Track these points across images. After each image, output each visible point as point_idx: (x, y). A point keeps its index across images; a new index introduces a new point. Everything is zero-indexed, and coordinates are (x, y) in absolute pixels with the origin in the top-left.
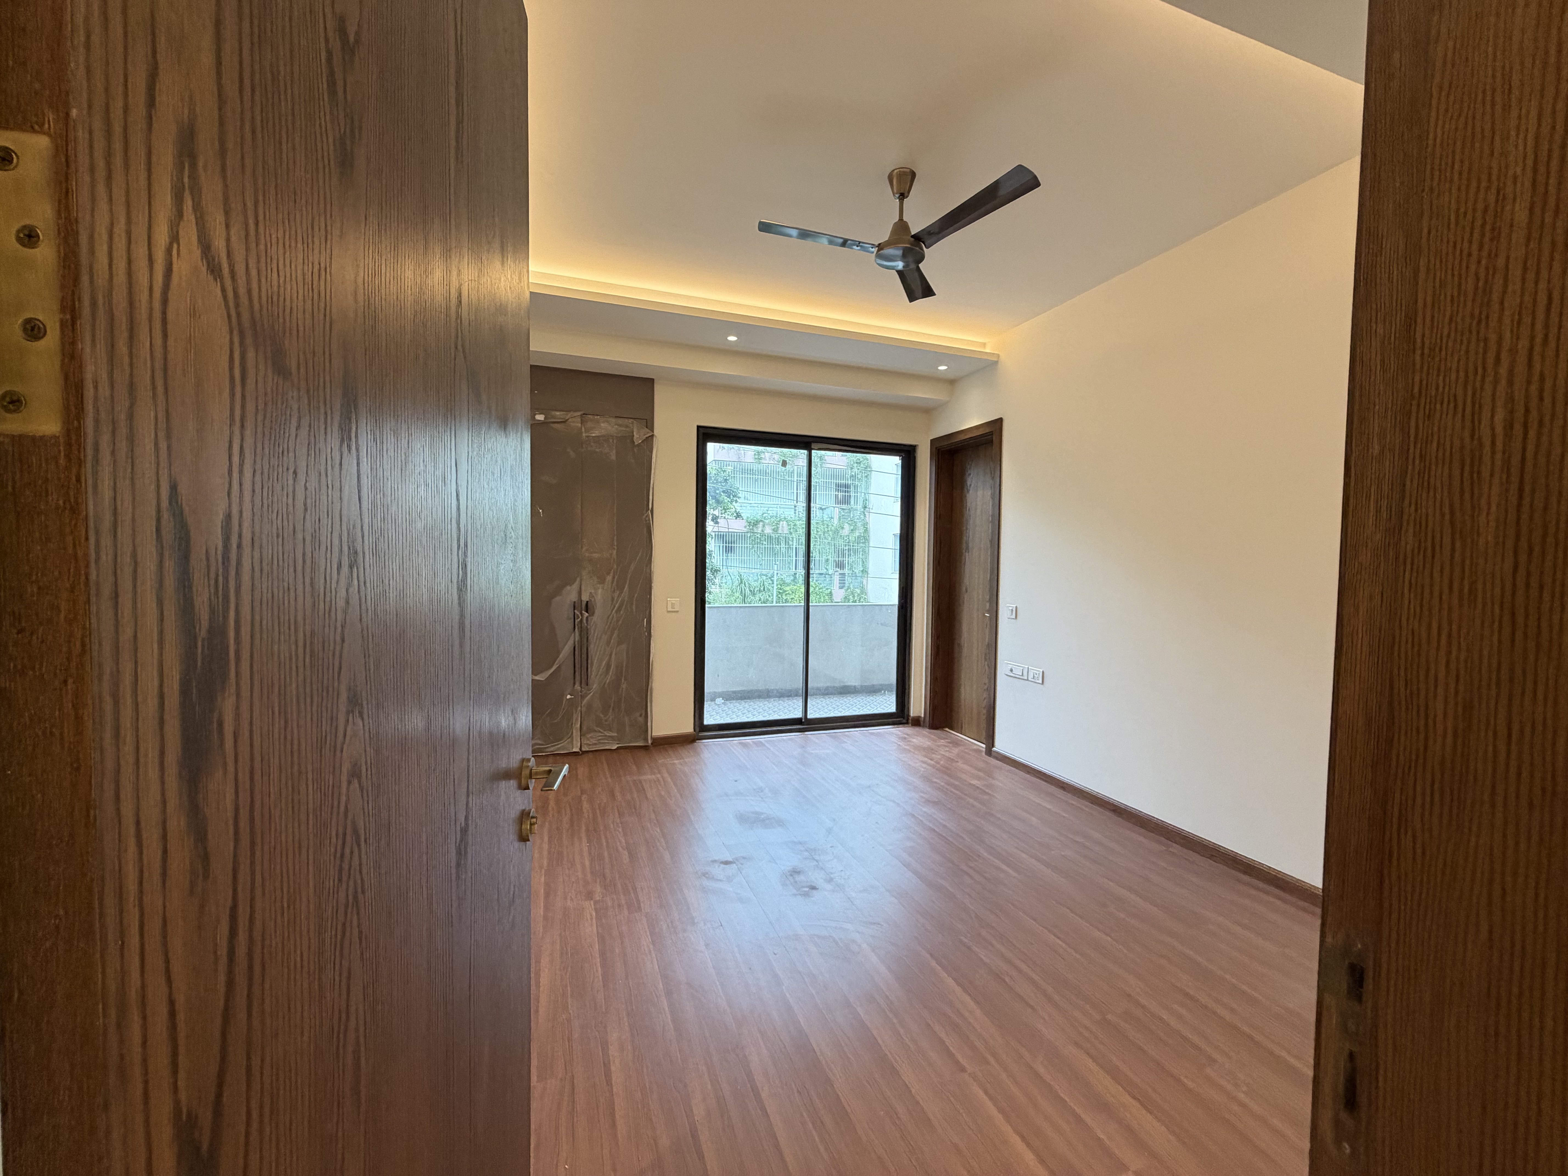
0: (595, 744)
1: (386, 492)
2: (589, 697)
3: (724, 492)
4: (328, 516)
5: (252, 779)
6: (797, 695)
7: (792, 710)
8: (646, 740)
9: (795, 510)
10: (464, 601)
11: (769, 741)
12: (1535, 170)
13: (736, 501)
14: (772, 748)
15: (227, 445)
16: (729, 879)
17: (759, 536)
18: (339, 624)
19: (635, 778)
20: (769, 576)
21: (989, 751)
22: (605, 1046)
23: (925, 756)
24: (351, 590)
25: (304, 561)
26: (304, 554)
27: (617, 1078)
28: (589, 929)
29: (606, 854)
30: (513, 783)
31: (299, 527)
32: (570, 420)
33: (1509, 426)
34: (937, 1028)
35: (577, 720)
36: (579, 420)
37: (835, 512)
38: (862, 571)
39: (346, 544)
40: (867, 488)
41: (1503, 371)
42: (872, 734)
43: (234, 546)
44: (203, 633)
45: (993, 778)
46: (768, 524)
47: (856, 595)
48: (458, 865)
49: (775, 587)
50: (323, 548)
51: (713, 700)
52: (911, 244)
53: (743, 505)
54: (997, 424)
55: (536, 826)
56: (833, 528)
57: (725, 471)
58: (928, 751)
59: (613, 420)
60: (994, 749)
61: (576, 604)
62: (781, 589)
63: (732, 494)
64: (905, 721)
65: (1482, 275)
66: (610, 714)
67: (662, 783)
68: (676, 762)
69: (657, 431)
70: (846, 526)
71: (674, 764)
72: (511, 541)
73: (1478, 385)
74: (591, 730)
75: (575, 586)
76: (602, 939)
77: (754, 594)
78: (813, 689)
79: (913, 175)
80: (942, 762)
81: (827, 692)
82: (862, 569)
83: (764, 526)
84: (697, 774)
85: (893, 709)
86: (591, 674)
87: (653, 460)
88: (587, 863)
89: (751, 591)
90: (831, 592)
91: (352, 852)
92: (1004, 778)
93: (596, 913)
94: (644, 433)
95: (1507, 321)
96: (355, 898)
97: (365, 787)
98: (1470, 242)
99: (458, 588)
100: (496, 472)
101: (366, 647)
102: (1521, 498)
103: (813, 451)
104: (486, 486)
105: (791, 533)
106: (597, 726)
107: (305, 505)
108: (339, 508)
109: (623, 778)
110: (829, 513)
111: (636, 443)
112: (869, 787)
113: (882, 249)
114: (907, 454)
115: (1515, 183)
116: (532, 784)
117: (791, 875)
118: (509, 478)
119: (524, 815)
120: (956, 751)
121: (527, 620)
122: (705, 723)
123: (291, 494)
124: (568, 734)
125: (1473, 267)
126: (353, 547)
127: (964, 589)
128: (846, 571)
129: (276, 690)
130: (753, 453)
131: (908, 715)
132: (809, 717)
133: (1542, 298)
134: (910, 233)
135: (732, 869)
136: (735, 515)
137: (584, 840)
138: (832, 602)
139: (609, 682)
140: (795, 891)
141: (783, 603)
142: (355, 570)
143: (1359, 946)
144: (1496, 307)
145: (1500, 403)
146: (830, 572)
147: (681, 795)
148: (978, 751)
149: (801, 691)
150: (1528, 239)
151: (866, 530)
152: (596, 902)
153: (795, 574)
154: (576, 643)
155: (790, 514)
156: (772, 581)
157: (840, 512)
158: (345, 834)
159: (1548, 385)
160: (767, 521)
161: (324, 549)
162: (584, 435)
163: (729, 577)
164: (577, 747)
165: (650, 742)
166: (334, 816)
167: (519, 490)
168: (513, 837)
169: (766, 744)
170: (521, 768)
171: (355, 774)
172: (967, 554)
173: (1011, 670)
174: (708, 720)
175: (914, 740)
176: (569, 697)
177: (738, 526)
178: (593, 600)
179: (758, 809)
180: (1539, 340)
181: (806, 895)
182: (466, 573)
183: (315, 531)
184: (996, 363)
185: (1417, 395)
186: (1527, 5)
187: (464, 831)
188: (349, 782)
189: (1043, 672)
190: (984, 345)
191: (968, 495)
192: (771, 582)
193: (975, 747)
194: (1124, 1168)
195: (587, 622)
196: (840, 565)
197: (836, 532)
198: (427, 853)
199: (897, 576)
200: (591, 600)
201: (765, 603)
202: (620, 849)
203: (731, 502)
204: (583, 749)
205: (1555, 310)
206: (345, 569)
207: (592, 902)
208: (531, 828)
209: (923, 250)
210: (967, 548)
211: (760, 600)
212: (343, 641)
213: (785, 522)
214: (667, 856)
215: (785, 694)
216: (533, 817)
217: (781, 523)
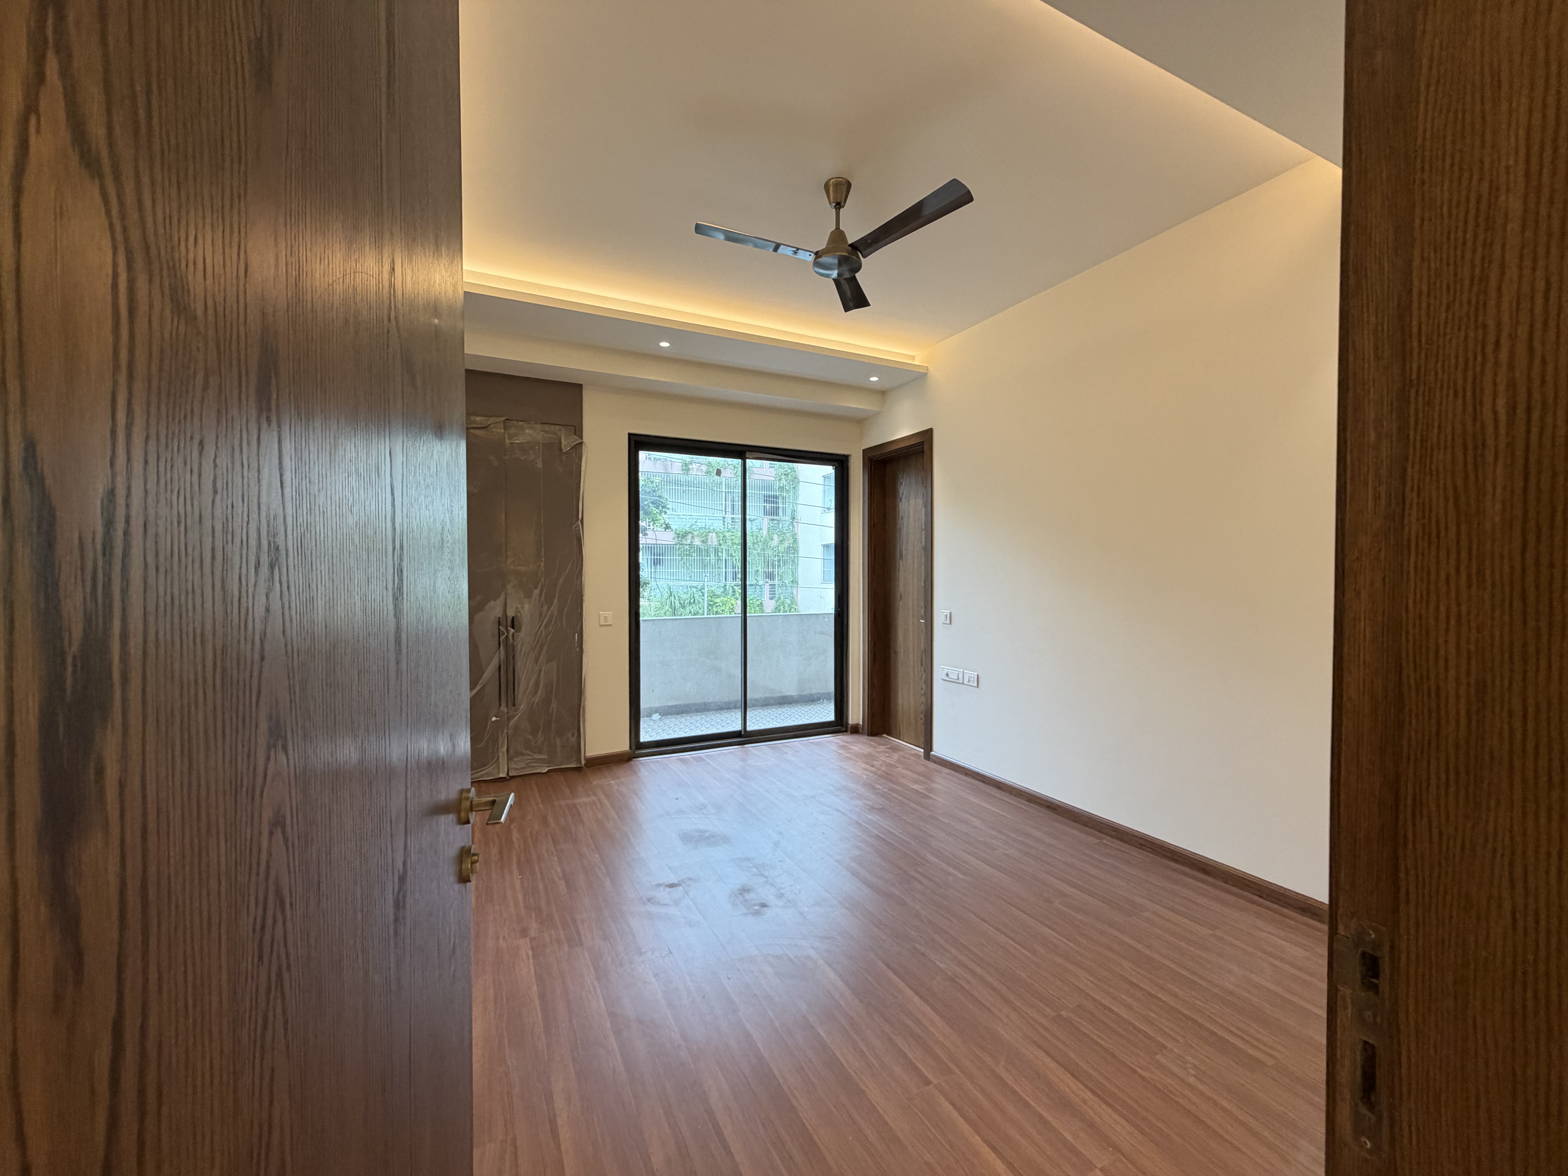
0: (524, 768)
1: (312, 479)
2: (517, 718)
3: (653, 503)
4: (243, 501)
5: (144, 839)
6: (736, 708)
7: (731, 723)
8: (579, 761)
9: (724, 522)
10: (400, 611)
11: (709, 755)
12: (1528, 161)
13: (666, 513)
14: (711, 763)
15: (109, 397)
16: (676, 903)
17: (687, 547)
18: (257, 639)
19: (569, 802)
20: (699, 587)
21: (928, 755)
22: (549, 1098)
23: (867, 763)
24: (271, 596)
25: (213, 557)
26: (213, 549)
27: (565, 1134)
28: (526, 969)
29: (541, 886)
30: (452, 817)
31: (207, 515)
32: (492, 426)
33: (1512, 408)
34: (900, 1041)
35: (503, 742)
36: (502, 426)
37: (766, 521)
38: (792, 582)
39: (266, 538)
40: (796, 498)
41: (1504, 356)
42: (813, 743)
43: (120, 533)
44: (75, 648)
45: (933, 782)
46: (698, 536)
47: (786, 605)
48: (396, 920)
49: (706, 600)
50: (237, 540)
51: (649, 715)
52: (849, 253)
53: (671, 516)
54: (927, 436)
55: (478, 864)
56: (762, 539)
57: (652, 482)
58: (869, 759)
59: (539, 426)
60: (932, 753)
61: (501, 620)
62: (711, 601)
63: (661, 506)
64: (844, 729)
65: (1478, 262)
66: (539, 735)
67: (599, 806)
68: (612, 782)
69: (586, 439)
70: (775, 537)
71: (610, 785)
72: (448, 545)
73: (1478, 369)
74: (518, 754)
75: (500, 602)
76: (540, 978)
77: (683, 607)
78: (752, 700)
79: (849, 185)
80: (883, 768)
81: (766, 703)
82: (792, 579)
83: (693, 537)
84: (636, 794)
85: (831, 717)
86: (518, 694)
87: (583, 468)
88: (520, 897)
89: (680, 603)
90: (761, 603)
91: (275, 921)
92: (943, 781)
93: (533, 952)
94: (574, 440)
95: (1505, 306)
96: (279, 975)
97: (290, 838)
98: (1465, 232)
99: (394, 595)
100: (432, 467)
101: (290, 666)
102: (1526, 479)
103: (747, 461)
104: (422, 482)
105: (720, 545)
106: (526, 749)
107: (214, 486)
108: (256, 493)
109: (556, 803)
110: (758, 524)
111: (564, 451)
112: (814, 797)
113: (820, 257)
114: (840, 463)
115: (1508, 173)
116: (473, 817)
117: (741, 894)
118: (445, 475)
119: (465, 853)
120: (896, 756)
121: (465, 634)
122: (642, 740)
123: (196, 469)
124: (493, 758)
125: (1468, 256)
126: (274, 542)
127: (899, 596)
128: (776, 582)
129: (178, 720)
130: (681, 464)
131: (847, 723)
132: (748, 729)
133: (1541, 285)
134: (846, 241)
135: (678, 892)
136: (664, 526)
137: (516, 872)
138: (763, 613)
139: (538, 702)
140: (745, 911)
141: (713, 614)
142: (276, 571)
143: (1373, 936)
144: (1493, 294)
145: (1502, 388)
146: (761, 583)
147: (620, 817)
148: (917, 755)
149: (740, 703)
150: (1524, 228)
151: (795, 541)
152: (532, 940)
153: (726, 586)
154: (502, 660)
155: (718, 525)
156: (702, 592)
157: (769, 523)
158: (266, 898)
159: (1550, 368)
160: (696, 533)
161: (239, 544)
162: (507, 441)
163: (658, 591)
164: (503, 773)
165: (583, 762)
166: (254, 878)
167: (455, 490)
168: (453, 879)
169: (708, 760)
170: (460, 800)
171: (278, 822)
172: (901, 562)
173: (947, 675)
174: (645, 737)
175: (854, 748)
176: (494, 719)
177: (667, 538)
178: (519, 614)
179: (702, 827)
180: (1538, 325)
181: (757, 913)
182: (402, 580)
183: (227, 520)
184: (926, 374)
185: (1415, 382)
186: (1513, 3)
187: (402, 879)
188: (271, 834)
189: (978, 675)
190: (913, 358)
191: (900, 504)
192: (701, 594)
193: (913, 752)
194: (1091, 1166)
195: (513, 639)
196: (770, 576)
197: (765, 542)
198: (362, 911)
199: (833, 586)
200: (517, 616)
201: (694, 615)
202: (557, 879)
203: (661, 512)
204: (511, 774)
205: (1553, 294)
206: (264, 570)
207: (528, 939)
208: (471, 866)
209: (859, 258)
210: (901, 557)
211: (690, 612)
212: (262, 659)
213: (714, 534)
214: (608, 883)
215: (724, 707)
216: (474, 855)
217: (710, 534)
